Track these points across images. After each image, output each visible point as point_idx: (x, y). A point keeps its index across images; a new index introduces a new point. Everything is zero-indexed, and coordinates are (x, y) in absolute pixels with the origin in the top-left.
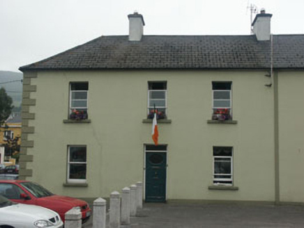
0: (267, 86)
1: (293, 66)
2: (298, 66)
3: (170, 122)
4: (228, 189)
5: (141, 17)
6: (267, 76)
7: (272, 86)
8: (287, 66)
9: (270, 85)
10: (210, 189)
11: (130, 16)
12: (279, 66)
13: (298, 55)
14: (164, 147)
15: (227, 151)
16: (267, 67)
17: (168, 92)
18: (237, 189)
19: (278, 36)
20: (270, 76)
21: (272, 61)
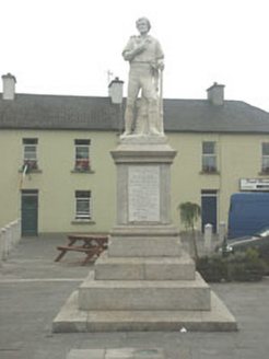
3: (40, 172)
4: (86, 223)
5: (14, 78)
10: (73, 223)
11: (3, 77)
14: (36, 191)
15: (87, 194)
17: (38, 147)
18: (94, 223)
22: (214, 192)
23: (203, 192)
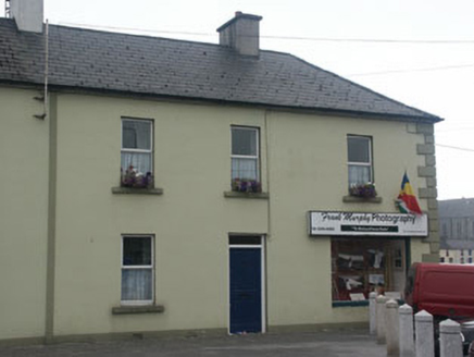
0: (37, 117)
1: (85, 85)
2: (93, 86)
6: (36, 98)
7: (47, 118)
8: (73, 84)
9: (43, 117)
12: (60, 82)
13: (92, 67)
16: (38, 81)
19: (58, 27)
20: (42, 100)
21: (46, 72)
22: (256, 239)
23: (234, 239)
